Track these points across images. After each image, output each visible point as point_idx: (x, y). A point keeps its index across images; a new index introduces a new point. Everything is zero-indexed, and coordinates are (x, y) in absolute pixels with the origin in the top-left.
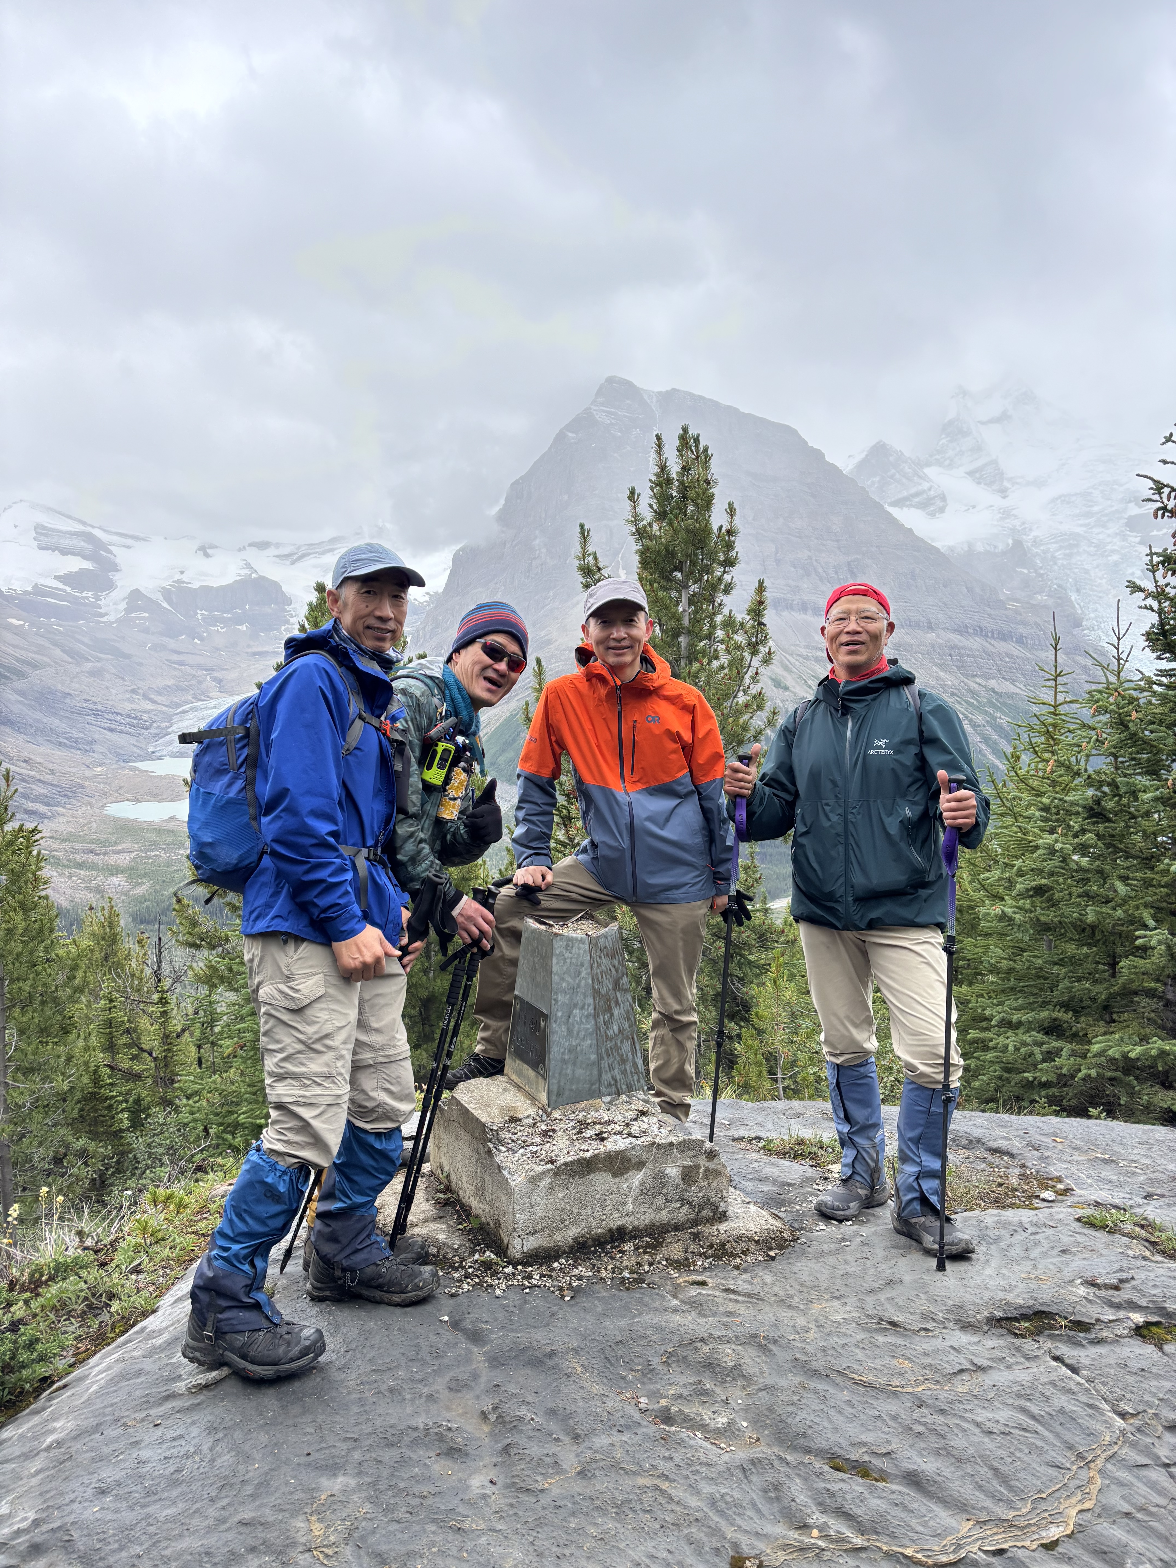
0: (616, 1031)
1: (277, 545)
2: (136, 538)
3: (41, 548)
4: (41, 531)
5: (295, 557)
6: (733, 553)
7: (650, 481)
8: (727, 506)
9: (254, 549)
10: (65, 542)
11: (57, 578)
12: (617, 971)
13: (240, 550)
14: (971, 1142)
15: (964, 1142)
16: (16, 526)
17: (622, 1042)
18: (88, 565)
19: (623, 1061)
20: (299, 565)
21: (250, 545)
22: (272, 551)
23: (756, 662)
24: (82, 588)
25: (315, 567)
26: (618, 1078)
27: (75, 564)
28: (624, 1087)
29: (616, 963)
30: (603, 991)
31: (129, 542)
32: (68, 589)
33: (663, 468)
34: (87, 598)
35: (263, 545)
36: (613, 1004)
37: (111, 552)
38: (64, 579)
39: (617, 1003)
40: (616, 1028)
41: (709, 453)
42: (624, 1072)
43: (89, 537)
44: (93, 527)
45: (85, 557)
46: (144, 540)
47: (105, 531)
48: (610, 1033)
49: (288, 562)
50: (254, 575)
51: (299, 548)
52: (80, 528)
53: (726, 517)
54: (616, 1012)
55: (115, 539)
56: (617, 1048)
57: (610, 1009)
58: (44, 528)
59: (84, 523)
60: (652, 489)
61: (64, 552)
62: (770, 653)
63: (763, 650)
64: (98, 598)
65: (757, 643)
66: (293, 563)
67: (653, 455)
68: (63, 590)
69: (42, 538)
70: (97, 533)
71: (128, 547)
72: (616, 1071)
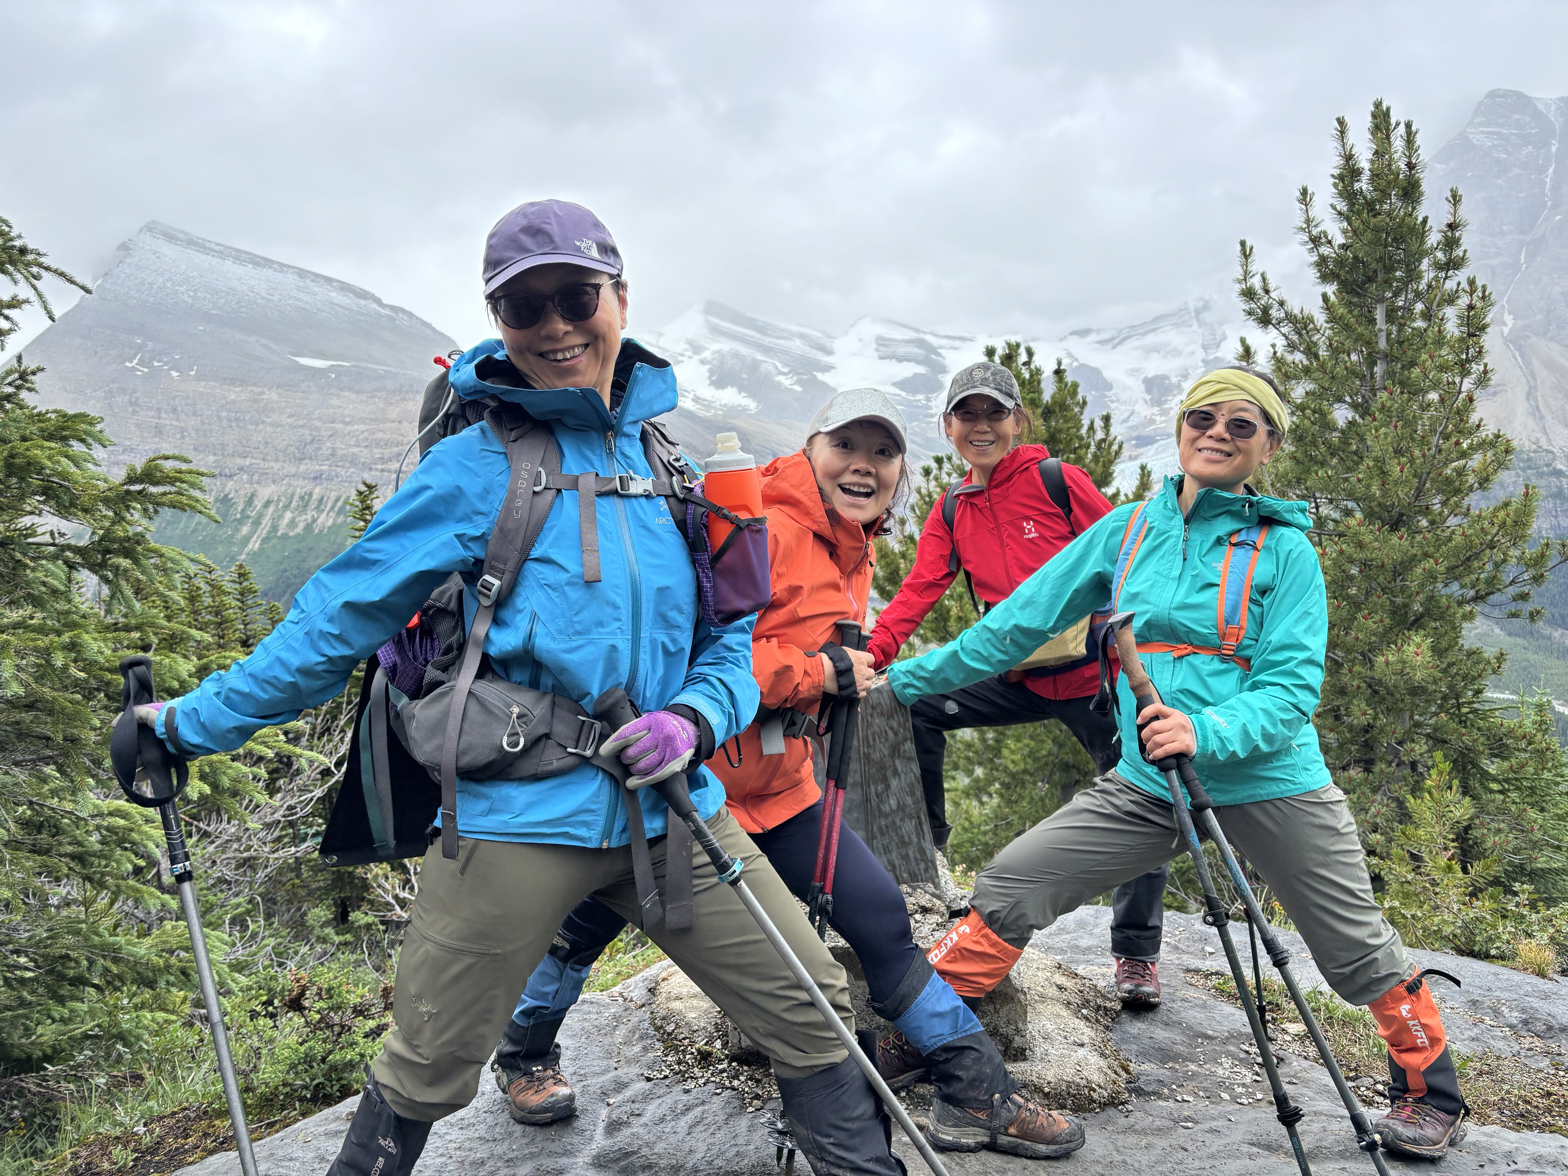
0: (894, 807)
1: (1099, 331)
2: (963, 339)
3: (881, 358)
4: (882, 342)
5: (1116, 341)
6: (1459, 252)
7: (1333, 176)
8: (1449, 194)
9: (1075, 337)
10: (902, 350)
11: (894, 384)
12: (896, 734)
13: (1061, 340)
14: (1550, 1028)
15: (1540, 1027)
16: (860, 340)
17: (902, 820)
18: (921, 369)
19: (904, 843)
20: (1122, 348)
21: (1071, 334)
22: (1093, 337)
23: (1467, 384)
24: (915, 392)
25: (1137, 348)
26: (897, 862)
27: (909, 370)
28: (905, 875)
29: (895, 724)
30: (876, 756)
31: (957, 343)
32: (904, 394)
33: (1349, 157)
34: (919, 401)
35: (1083, 333)
36: (889, 773)
37: (939, 355)
38: (902, 385)
39: (896, 773)
40: (893, 802)
41: (1414, 128)
42: (905, 857)
43: (921, 343)
44: (925, 333)
45: (918, 362)
46: (970, 340)
47: (936, 335)
48: (886, 808)
49: (1110, 346)
50: (1075, 364)
51: (1120, 332)
52: (912, 335)
53: (1448, 207)
54: (894, 783)
55: (944, 342)
56: (896, 829)
57: (885, 780)
58: (883, 339)
59: (917, 330)
60: (1335, 185)
61: (900, 359)
62: (1485, 372)
63: (1476, 368)
64: (928, 400)
65: (1468, 361)
66: (1114, 347)
67: (1336, 144)
68: (899, 395)
69: (882, 349)
70: (930, 338)
71: (956, 348)
72: (894, 854)
